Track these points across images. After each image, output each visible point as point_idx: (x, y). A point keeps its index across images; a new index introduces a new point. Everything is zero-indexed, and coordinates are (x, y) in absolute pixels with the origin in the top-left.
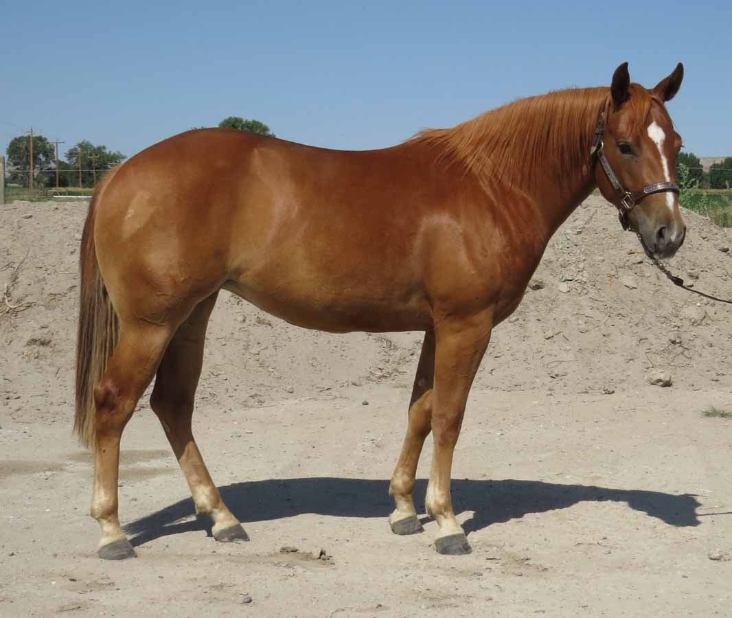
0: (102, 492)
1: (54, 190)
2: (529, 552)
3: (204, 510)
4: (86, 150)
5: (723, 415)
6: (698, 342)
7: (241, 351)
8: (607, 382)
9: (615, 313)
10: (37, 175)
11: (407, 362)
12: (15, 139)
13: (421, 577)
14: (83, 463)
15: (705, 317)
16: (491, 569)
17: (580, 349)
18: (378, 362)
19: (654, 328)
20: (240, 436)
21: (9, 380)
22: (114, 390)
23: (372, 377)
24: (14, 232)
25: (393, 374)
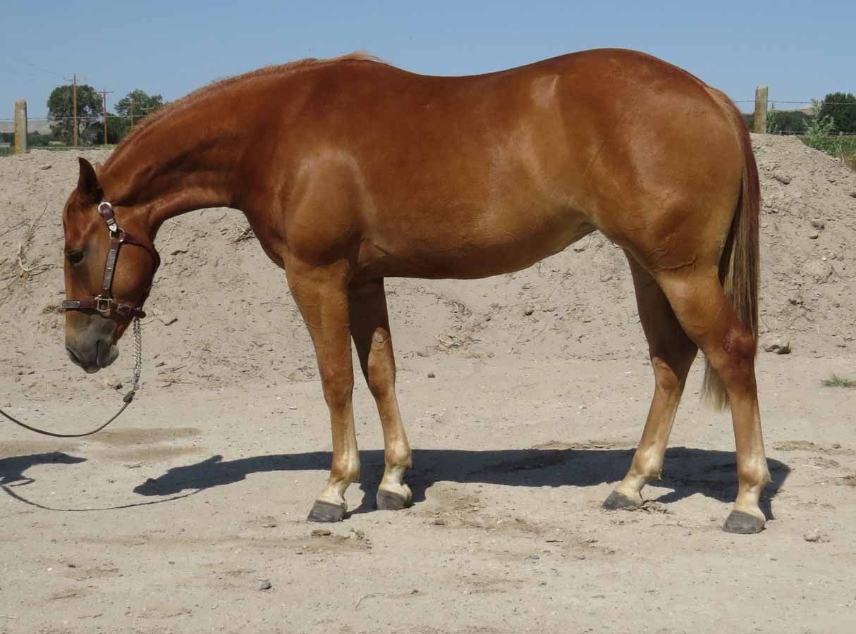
2: (596, 534)
4: (139, 100)
5: (847, 385)
6: (823, 302)
7: (289, 318)
10: (84, 131)
11: (482, 329)
12: (57, 89)
13: (468, 562)
14: (99, 443)
15: (831, 274)
16: (550, 552)
18: (448, 329)
19: (770, 287)
20: (282, 412)
21: (23, 354)
23: (441, 346)
24: (30, 185)
25: (467, 343)
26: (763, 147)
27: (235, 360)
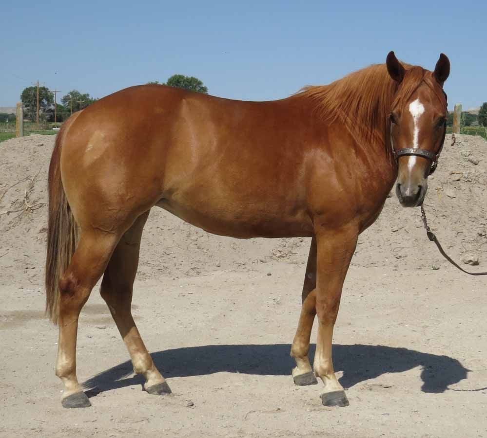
0: (64, 357)
1: (53, 124)
3: (140, 371)
4: (76, 96)
7: (185, 238)
8: (434, 261)
9: (441, 215)
10: (41, 114)
11: (298, 246)
12: (27, 89)
13: (306, 391)
17: (416, 239)
18: (278, 246)
19: (467, 226)
20: (184, 296)
21: (28, 256)
22: (74, 281)
23: (274, 257)
24: (31, 155)
25: (289, 255)
26: (462, 143)
27: (154, 263)
